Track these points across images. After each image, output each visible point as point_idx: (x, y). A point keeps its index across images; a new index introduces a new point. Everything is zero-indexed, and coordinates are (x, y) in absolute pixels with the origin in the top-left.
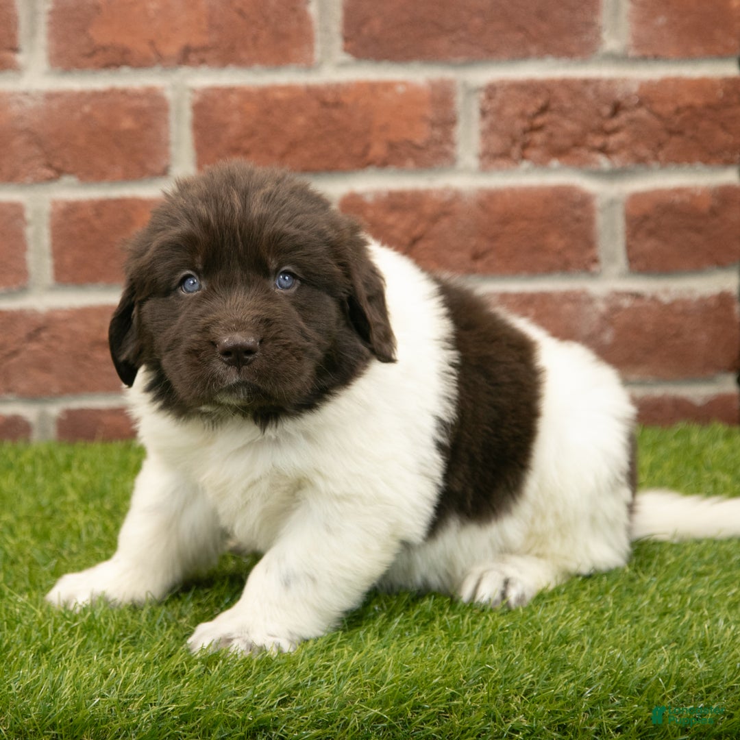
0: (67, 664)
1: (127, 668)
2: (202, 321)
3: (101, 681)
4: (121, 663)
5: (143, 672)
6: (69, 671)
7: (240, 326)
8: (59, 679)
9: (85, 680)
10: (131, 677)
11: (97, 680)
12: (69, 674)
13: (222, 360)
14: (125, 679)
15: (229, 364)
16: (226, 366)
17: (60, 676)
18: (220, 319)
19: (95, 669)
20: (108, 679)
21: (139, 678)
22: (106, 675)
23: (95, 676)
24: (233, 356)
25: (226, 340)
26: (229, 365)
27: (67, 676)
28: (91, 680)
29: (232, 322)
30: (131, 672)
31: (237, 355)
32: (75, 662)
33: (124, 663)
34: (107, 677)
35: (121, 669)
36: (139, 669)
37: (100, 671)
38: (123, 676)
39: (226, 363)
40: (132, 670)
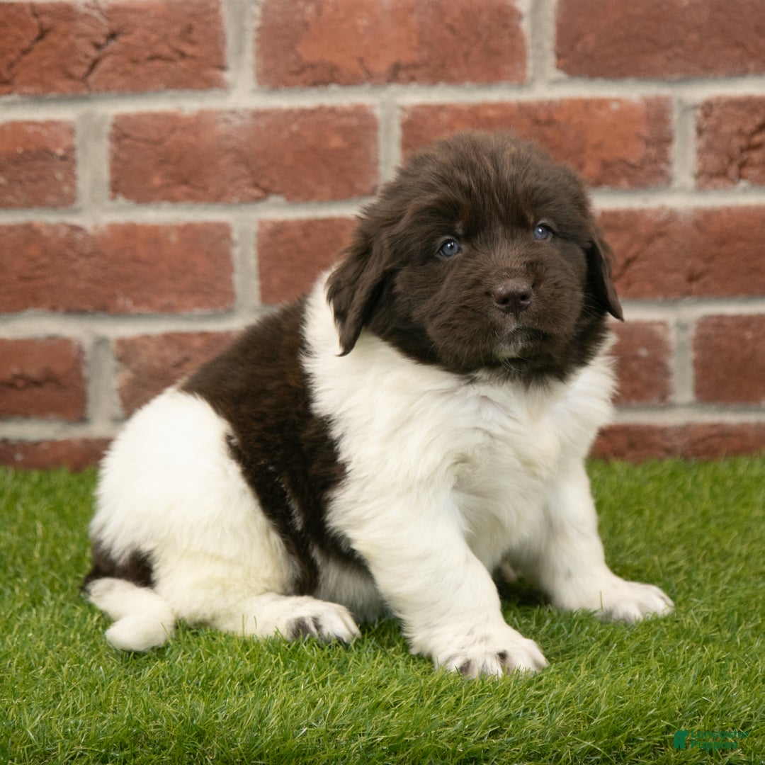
0: (274, 693)
1: (336, 697)
2: (472, 277)
3: (309, 710)
4: (330, 692)
5: (352, 702)
6: (276, 700)
7: (511, 273)
8: (266, 709)
9: (292, 709)
10: (339, 707)
11: (305, 710)
12: (276, 703)
13: (498, 309)
14: (333, 709)
15: (506, 311)
16: (503, 314)
17: (267, 705)
18: (489, 272)
19: (303, 698)
20: (316, 708)
21: (347, 708)
22: (314, 705)
23: (302, 705)
24: (510, 302)
25: (501, 289)
26: (506, 313)
27: (275, 705)
28: (298, 709)
29: (503, 270)
30: (340, 701)
31: (513, 302)
32: (282, 691)
33: (332, 693)
34: (315, 706)
35: (329, 698)
36: (347, 699)
37: (307, 700)
38: (331, 706)
39: (503, 311)
40: (340, 699)
